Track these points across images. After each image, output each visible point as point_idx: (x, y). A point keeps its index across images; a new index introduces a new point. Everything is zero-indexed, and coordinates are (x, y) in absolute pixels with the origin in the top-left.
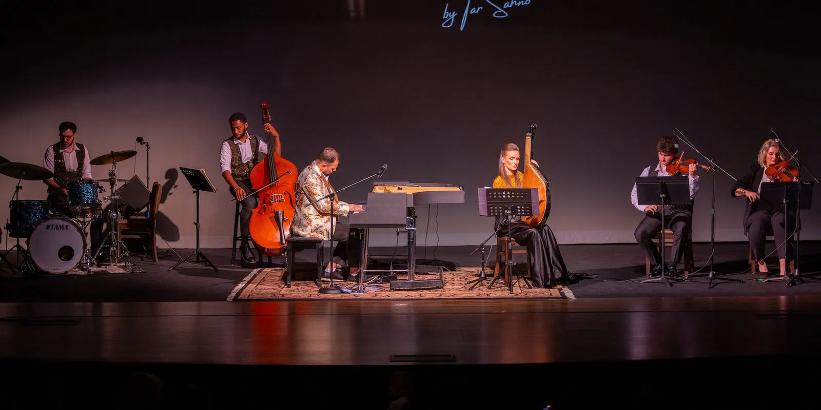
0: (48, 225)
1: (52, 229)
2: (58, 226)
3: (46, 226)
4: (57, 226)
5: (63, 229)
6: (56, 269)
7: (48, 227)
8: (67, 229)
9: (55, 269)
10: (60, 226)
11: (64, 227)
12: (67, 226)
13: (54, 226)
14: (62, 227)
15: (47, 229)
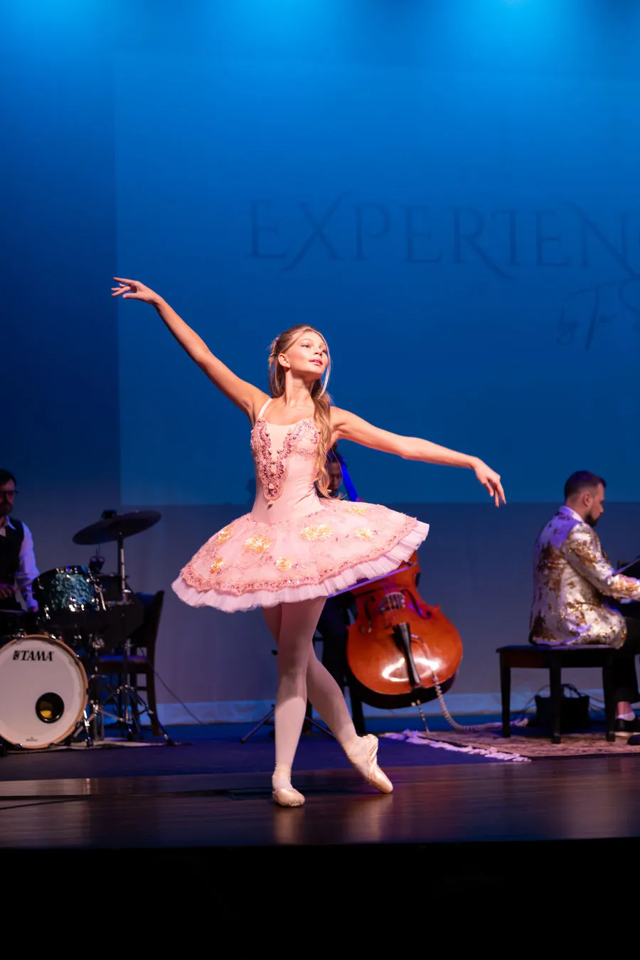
0: (16, 652)
1: (24, 659)
2: (35, 654)
3: (13, 653)
4: (32, 653)
5: (44, 659)
6: (32, 740)
7: (16, 655)
8: (51, 659)
9: (28, 740)
10: (38, 653)
11: (46, 654)
12: (50, 653)
13: (27, 655)
14: (41, 656)
15: (14, 658)
